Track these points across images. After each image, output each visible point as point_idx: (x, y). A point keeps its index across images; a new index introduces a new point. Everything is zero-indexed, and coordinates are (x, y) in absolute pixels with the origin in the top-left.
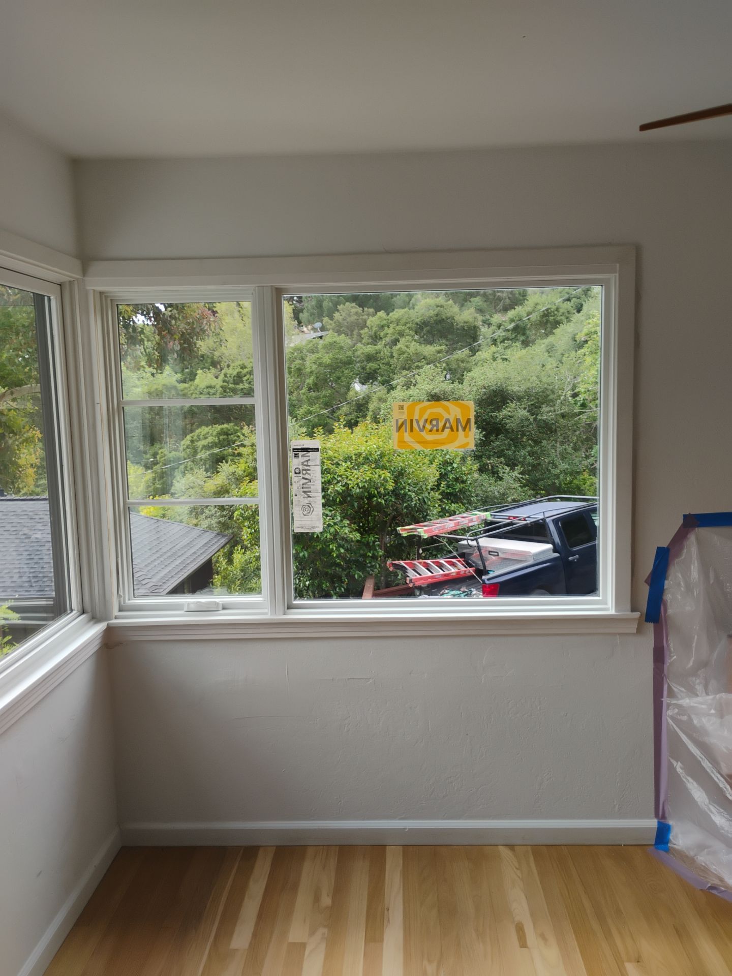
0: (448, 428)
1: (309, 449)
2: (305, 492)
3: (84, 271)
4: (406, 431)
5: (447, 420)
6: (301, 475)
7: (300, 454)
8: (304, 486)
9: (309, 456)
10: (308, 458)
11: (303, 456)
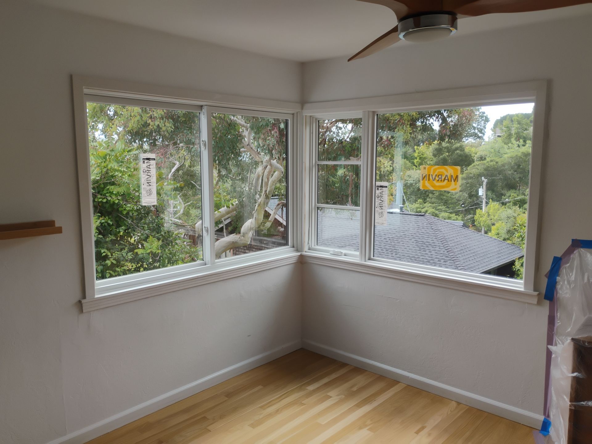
0: (446, 180)
1: (383, 186)
2: (380, 207)
3: (302, 109)
4: (426, 180)
5: (447, 176)
6: (379, 198)
7: (380, 188)
8: (380, 204)
9: (383, 190)
10: (382, 191)
11: (381, 189)
